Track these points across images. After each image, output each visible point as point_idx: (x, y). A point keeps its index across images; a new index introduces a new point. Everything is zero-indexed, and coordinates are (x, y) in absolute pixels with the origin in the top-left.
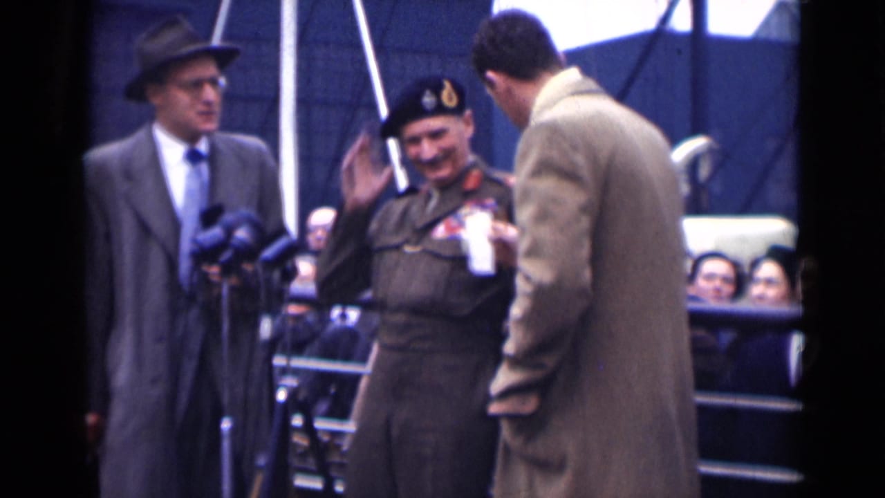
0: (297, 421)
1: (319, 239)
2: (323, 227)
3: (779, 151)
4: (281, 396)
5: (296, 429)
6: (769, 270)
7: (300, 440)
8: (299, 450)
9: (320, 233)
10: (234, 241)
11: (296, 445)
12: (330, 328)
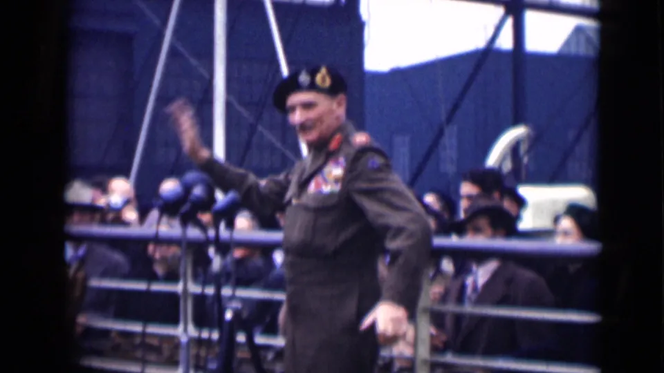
0: (241, 338)
3: (578, 138)
4: (229, 315)
5: (240, 344)
6: (567, 223)
7: (242, 354)
10: (192, 197)
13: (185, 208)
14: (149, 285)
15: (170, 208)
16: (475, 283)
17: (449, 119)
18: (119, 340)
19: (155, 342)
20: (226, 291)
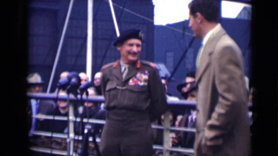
0: (91, 139)
1: (97, 83)
2: (99, 78)
4: (86, 131)
5: (91, 142)
7: (92, 145)
8: (92, 148)
9: (98, 80)
10: (71, 83)
11: (90, 147)
12: (100, 111)
13: (68, 87)
14: (54, 117)
15: (63, 87)
16: (192, 119)
17: (190, 46)
18: (46, 140)
19: (59, 141)
20: (85, 120)
